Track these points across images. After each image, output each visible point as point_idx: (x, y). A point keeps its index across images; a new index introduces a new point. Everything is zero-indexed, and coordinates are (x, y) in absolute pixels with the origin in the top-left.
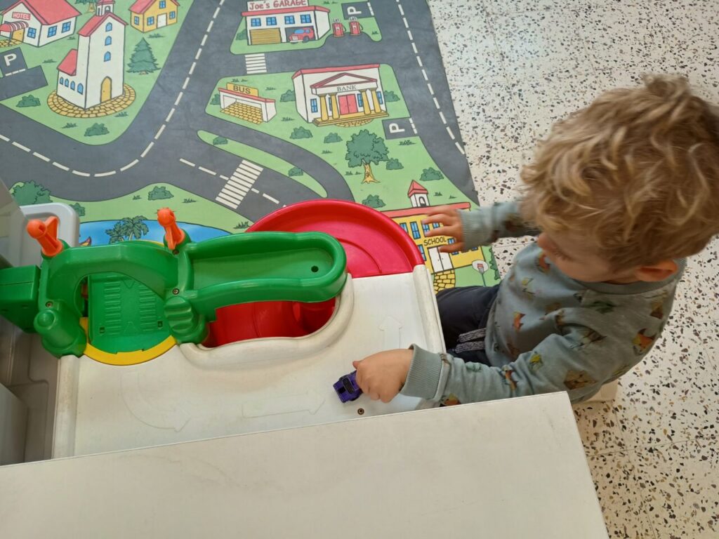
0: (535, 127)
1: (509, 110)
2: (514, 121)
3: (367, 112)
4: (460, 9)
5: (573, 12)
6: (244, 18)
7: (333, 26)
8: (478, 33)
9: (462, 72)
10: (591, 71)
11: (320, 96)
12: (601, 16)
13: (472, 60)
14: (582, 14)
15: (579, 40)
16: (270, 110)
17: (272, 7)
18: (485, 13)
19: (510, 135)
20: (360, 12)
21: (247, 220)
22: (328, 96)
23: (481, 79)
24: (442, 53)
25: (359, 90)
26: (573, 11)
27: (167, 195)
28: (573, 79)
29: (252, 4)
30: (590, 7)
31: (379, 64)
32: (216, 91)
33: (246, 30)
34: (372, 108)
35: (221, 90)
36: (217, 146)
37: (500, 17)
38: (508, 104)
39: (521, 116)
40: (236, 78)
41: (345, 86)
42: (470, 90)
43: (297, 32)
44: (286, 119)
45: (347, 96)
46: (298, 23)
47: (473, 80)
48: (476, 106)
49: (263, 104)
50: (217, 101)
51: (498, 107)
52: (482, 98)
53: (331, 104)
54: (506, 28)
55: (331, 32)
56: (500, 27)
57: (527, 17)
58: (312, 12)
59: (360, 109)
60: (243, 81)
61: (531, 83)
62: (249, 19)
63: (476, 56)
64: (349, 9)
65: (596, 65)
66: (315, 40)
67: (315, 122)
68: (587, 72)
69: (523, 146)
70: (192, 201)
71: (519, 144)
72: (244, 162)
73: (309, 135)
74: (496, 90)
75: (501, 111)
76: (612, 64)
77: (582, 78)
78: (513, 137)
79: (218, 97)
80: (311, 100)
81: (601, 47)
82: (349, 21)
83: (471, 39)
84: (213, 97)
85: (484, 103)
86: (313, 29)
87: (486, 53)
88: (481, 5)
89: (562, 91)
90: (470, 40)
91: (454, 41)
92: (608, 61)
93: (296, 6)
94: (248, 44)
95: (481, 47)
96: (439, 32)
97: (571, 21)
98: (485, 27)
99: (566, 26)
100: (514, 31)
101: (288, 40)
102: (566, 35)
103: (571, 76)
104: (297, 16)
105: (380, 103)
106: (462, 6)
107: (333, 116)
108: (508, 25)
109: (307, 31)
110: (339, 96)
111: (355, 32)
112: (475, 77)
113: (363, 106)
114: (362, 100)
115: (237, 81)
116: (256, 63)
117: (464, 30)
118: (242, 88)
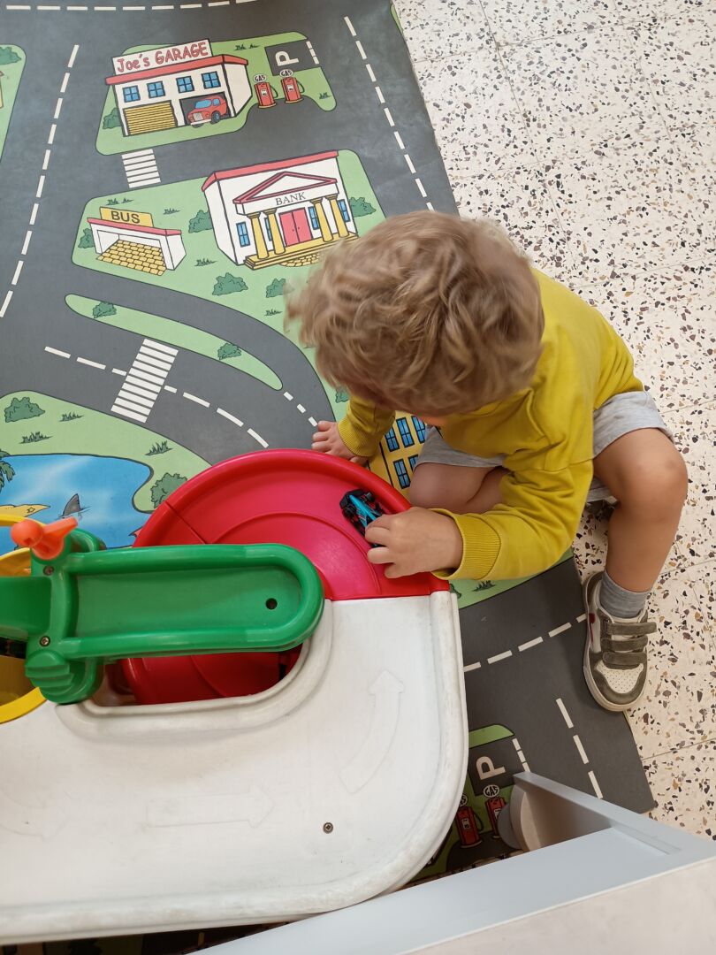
0: (584, 237)
1: (543, 212)
2: (554, 230)
3: (328, 237)
4: (454, 40)
5: (630, 31)
6: (111, 87)
7: (257, 87)
8: (486, 81)
9: (467, 153)
10: (664, 132)
11: (252, 216)
12: (674, 35)
13: (480, 130)
14: (644, 34)
15: (642, 80)
16: (174, 249)
17: (154, 64)
18: (493, 44)
19: (549, 255)
20: (296, 61)
21: (165, 439)
22: (263, 216)
23: (497, 162)
24: (433, 122)
25: (310, 201)
26: (629, 29)
27: (35, 411)
28: (638, 150)
29: (121, 61)
30: (655, 20)
31: (337, 151)
32: (84, 225)
33: (118, 108)
34: (334, 230)
35: (92, 221)
36: (99, 319)
37: (517, 49)
38: (541, 202)
39: (562, 220)
40: (112, 197)
41: (288, 196)
42: (483, 184)
43: (200, 105)
44: (201, 263)
45: (292, 211)
46: (199, 90)
47: (485, 165)
48: (493, 211)
49: (162, 238)
50: (89, 241)
51: (527, 209)
52: (502, 196)
53: (269, 230)
54: (528, 67)
55: (255, 101)
56: (519, 68)
57: (559, 45)
58: (220, 66)
59: (316, 233)
60: (125, 201)
61: (573, 162)
62: (119, 88)
63: (486, 122)
64: (278, 55)
65: (670, 122)
66: (231, 117)
67: (248, 261)
68: (658, 135)
69: (570, 271)
70: (74, 417)
71: (563, 269)
72: (146, 342)
73: (241, 285)
74: (522, 179)
75: (532, 216)
76: (694, 117)
77: (650, 146)
78: (552, 258)
79: (89, 234)
80: (237, 225)
81: (678, 89)
82: (280, 78)
83: (476, 93)
84: (81, 234)
85: (505, 204)
86: (225, 98)
87: (500, 115)
88: (487, 30)
89: (622, 171)
90: (474, 95)
91: (450, 99)
92: (687, 113)
93: (193, 58)
94: (124, 136)
95: (491, 104)
96: (425, 84)
97: (627, 47)
98: (496, 69)
99: (620, 57)
100: (541, 73)
101: (187, 122)
102: (621, 72)
103: (634, 145)
104: (196, 76)
105: (345, 221)
106: (457, 35)
107: (274, 250)
108: (531, 63)
109: (216, 102)
110: (280, 214)
111: (293, 97)
112: (488, 160)
113: (319, 227)
114: (317, 218)
115: (116, 202)
116: (141, 168)
117: (464, 78)
118: (125, 214)
